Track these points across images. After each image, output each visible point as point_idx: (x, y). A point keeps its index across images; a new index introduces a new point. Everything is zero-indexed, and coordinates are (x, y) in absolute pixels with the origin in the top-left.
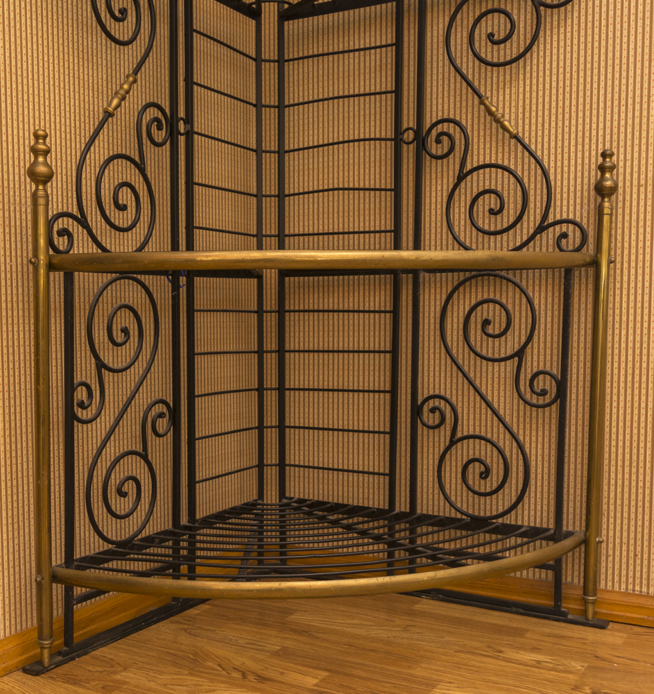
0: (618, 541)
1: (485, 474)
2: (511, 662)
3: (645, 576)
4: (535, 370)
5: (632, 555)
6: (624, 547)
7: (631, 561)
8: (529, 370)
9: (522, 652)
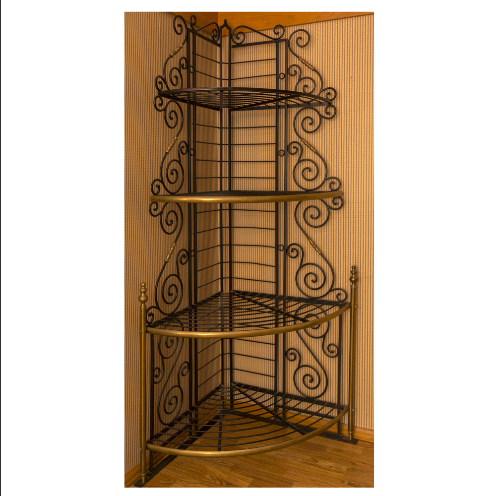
0: (361, 408)
1: (312, 381)
2: (320, 468)
3: (370, 422)
4: (330, 343)
5: (366, 414)
6: (363, 411)
7: (365, 417)
8: (327, 343)
9: (324, 461)
